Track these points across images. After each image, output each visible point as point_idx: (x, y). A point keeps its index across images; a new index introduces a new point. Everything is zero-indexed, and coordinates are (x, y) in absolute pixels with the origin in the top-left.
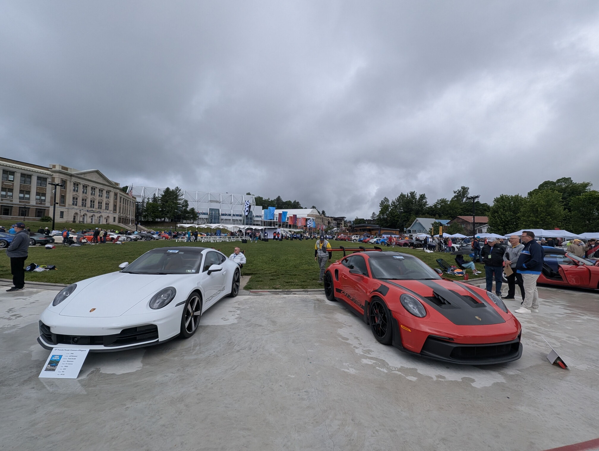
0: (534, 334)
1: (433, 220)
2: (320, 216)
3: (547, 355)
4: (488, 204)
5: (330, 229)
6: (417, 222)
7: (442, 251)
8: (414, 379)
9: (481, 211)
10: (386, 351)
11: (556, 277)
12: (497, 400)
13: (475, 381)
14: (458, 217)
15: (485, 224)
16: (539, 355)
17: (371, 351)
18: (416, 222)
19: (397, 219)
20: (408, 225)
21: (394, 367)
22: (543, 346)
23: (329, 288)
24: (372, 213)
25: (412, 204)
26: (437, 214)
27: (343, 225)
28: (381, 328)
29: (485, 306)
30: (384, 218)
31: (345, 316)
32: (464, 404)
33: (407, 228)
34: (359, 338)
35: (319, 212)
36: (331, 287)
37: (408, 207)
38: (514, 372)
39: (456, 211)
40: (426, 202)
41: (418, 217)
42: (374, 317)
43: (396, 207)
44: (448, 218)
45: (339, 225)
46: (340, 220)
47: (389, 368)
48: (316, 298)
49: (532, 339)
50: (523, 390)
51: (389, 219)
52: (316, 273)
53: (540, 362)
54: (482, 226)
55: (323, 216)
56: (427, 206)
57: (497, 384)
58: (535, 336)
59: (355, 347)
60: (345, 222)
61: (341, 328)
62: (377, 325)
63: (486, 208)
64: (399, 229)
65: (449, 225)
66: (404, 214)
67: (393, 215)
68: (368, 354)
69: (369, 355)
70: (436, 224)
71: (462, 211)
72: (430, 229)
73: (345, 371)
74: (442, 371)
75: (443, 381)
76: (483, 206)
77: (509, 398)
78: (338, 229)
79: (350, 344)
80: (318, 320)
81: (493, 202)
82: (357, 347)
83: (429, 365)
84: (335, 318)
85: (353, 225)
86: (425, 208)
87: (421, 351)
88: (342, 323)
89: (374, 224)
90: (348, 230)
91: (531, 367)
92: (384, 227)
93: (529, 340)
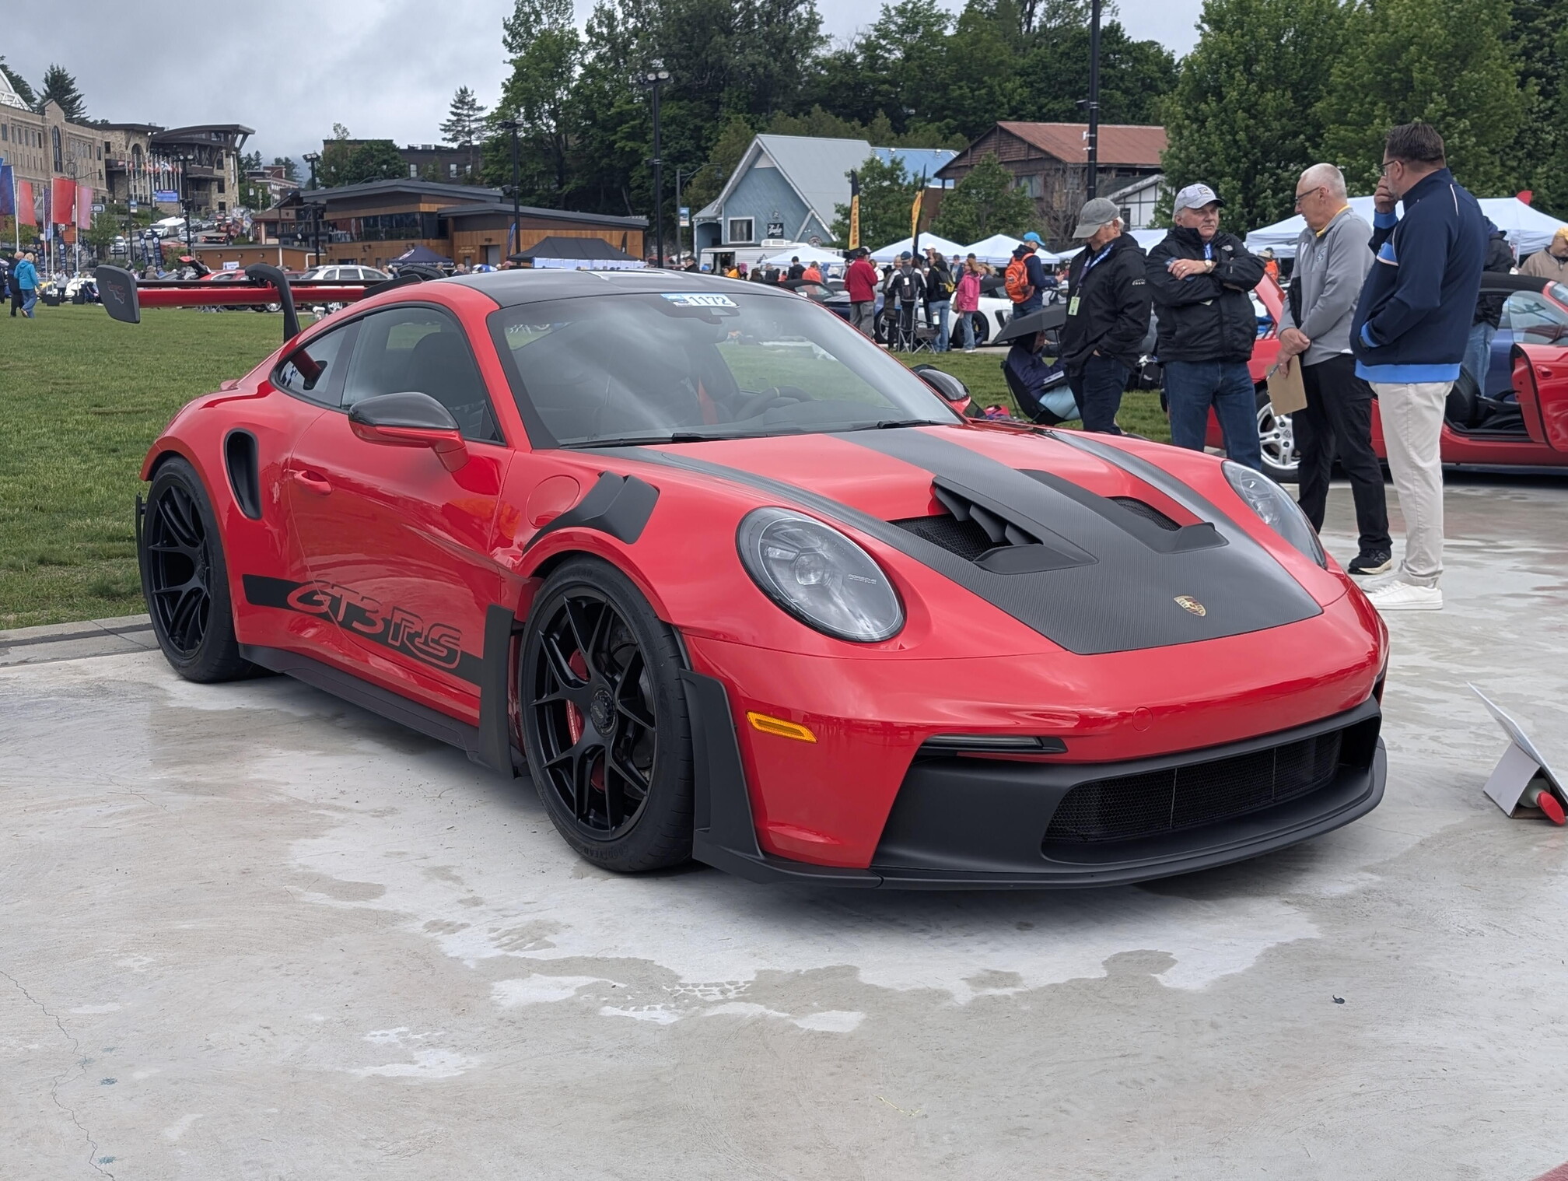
0: (1418, 699)
1: (856, 152)
2: (36, 120)
3: (1486, 779)
4: (1167, 49)
5: (126, 228)
6: (761, 164)
7: (919, 342)
8: (845, 1021)
9: (1126, 92)
10: (653, 911)
11: (1492, 420)
12: (1289, 1025)
13: (1174, 962)
14: (1002, 130)
15: (1148, 172)
16: (1453, 786)
17: (554, 928)
18: (750, 167)
19: (630, 145)
20: (700, 186)
21: (717, 985)
22: (1463, 745)
23: (186, 588)
24: (452, 98)
25: (729, 32)
26: (880, 105)
27: (232, 195)
28: (611, 769)
29: (1218, 540)
30: (538, 139)
31: (331, 763)
32: (1135, 1081)
33: (696, 207)
34: (455, 872)
35: (18, 85)
36: (207, 578)
37: (698, 55)
38: (1352, 882)
39: (991, 92)
40: (814, 22)
41: (762, 130)
42: (559, 708)
43: (618, 48)
44: (946, 139)
45: (198, 195)
46: (202, 147)
47: (684, 996)
48: (79, 678)
49: (1411, 721)
50: (1399, 953)
51: (573, 141)
52: (58, 518)
53: (1458, 818)
54: (1129, 189)
55: (55, 114)
56: (822, 52)
57: (1280, 953)
58: (1424, 706)
59: (433, 926)
60: (249, 170)
61: (315, 837)
62: (584, 758)
63: (1151, 69)
64: (643, 220)
65: (950, 185)
66: (670, 110)
67: (600, 116)
68: (533, 948)
69: (543, 955)
70: (873, 180)
71: (1026, 91)
72: (840, 209)
73: (388, 1075)
74: (994, 950)
75: (1007, 998)
76: (1136, 60)
77: (1342, 1001)
78: (195, 222)
79: (396, 917)
80: (128, 813)
81: (1199, 27)
82: (449, 925)
83: (922, 931)
84: (260, 781)
85: (312, 184)
86: (808, 62)
87: (878, 855)
88: (319, 806)
89: (471, 181)
90: (272, 227)
91: (1421, 845)
92: (537, 205)
93: (1403, 727)
